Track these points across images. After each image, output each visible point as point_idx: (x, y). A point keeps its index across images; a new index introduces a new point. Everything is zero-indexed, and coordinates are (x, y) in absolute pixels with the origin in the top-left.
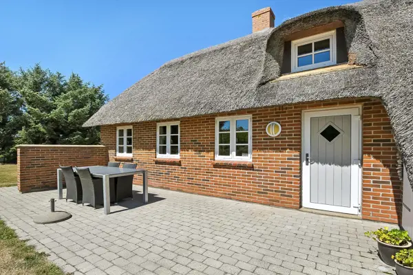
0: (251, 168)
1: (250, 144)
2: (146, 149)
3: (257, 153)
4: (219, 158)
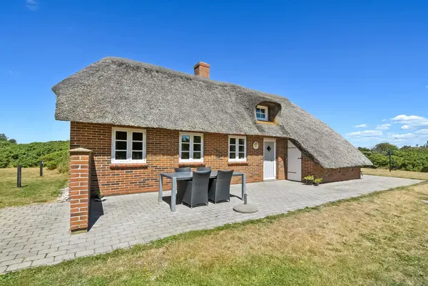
0: (246, 165)
1: (245, 152)
2: (168, 155)
3: (249, 157)
4: (231, 161)
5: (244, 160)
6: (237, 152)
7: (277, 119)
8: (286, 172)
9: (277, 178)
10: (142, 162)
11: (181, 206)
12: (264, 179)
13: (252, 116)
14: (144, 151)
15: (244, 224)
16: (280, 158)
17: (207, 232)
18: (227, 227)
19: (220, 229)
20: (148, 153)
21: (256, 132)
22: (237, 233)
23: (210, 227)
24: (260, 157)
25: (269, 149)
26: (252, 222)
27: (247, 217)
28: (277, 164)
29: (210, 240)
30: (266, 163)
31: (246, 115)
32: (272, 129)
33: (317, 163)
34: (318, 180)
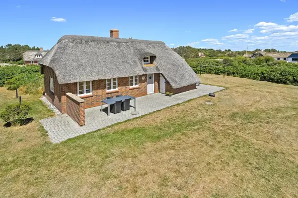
0: (139, 88)
1: (138, 82)
2: (101, 89)
3: (140, 84)
4: (131, 87)
5: (137, 86)
6: (134, 82)
7: (155, 62)
8: (159, 89)
9: (155, 92)
10: (90, 94)
11: (111, 113)
12: (148, 93)
13: (141, 64)
14: (91, 89)
15: (134, 119)
16: (156, 83)
17: (122, 122)
18: (128, 120)
19: (126, 121)
20: (92, 90)
21: (143, 73)
22: (131, 122)
23: (123, 121)
24: (146, 83)
25: (150, 78)
26: (136, 118)
27: (135, 116)
28: (155, 85)
29: (123, 124)
30: (148, 85)
31: (138, 62)
32: (151, 69)
33: (171, 86)
34: (171, 94)
